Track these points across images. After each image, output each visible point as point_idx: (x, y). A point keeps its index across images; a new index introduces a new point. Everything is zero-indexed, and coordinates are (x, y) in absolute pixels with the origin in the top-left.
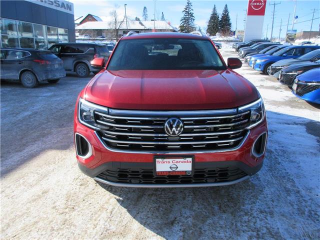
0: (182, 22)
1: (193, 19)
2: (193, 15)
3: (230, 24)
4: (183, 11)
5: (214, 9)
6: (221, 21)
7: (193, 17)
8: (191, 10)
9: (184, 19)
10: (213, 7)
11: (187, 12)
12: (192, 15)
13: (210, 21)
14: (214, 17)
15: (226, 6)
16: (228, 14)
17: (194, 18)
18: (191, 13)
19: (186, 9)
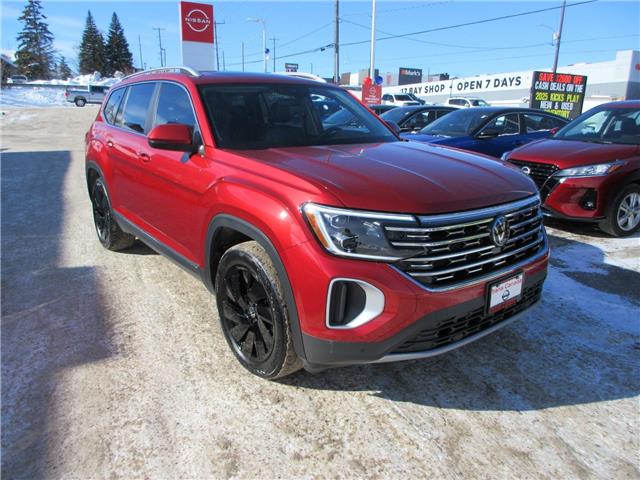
0: (21, 42)
1: (50, 39)
2: (49, 29)
3: (129, 55)
4: (21, 18)
5: (90, 20)
6: (108, 46)
7: (49, 32)
8: (39, 16)
9: (26, 36)
10: (87, 15)
11: (33, 22)
12: (44, 28)
13: (84, 45)
14: (91, 36)
15: (115, 15)
16: (121, 33)
17: (50, 35)
18: (41, 24)
19: (27, 13)
